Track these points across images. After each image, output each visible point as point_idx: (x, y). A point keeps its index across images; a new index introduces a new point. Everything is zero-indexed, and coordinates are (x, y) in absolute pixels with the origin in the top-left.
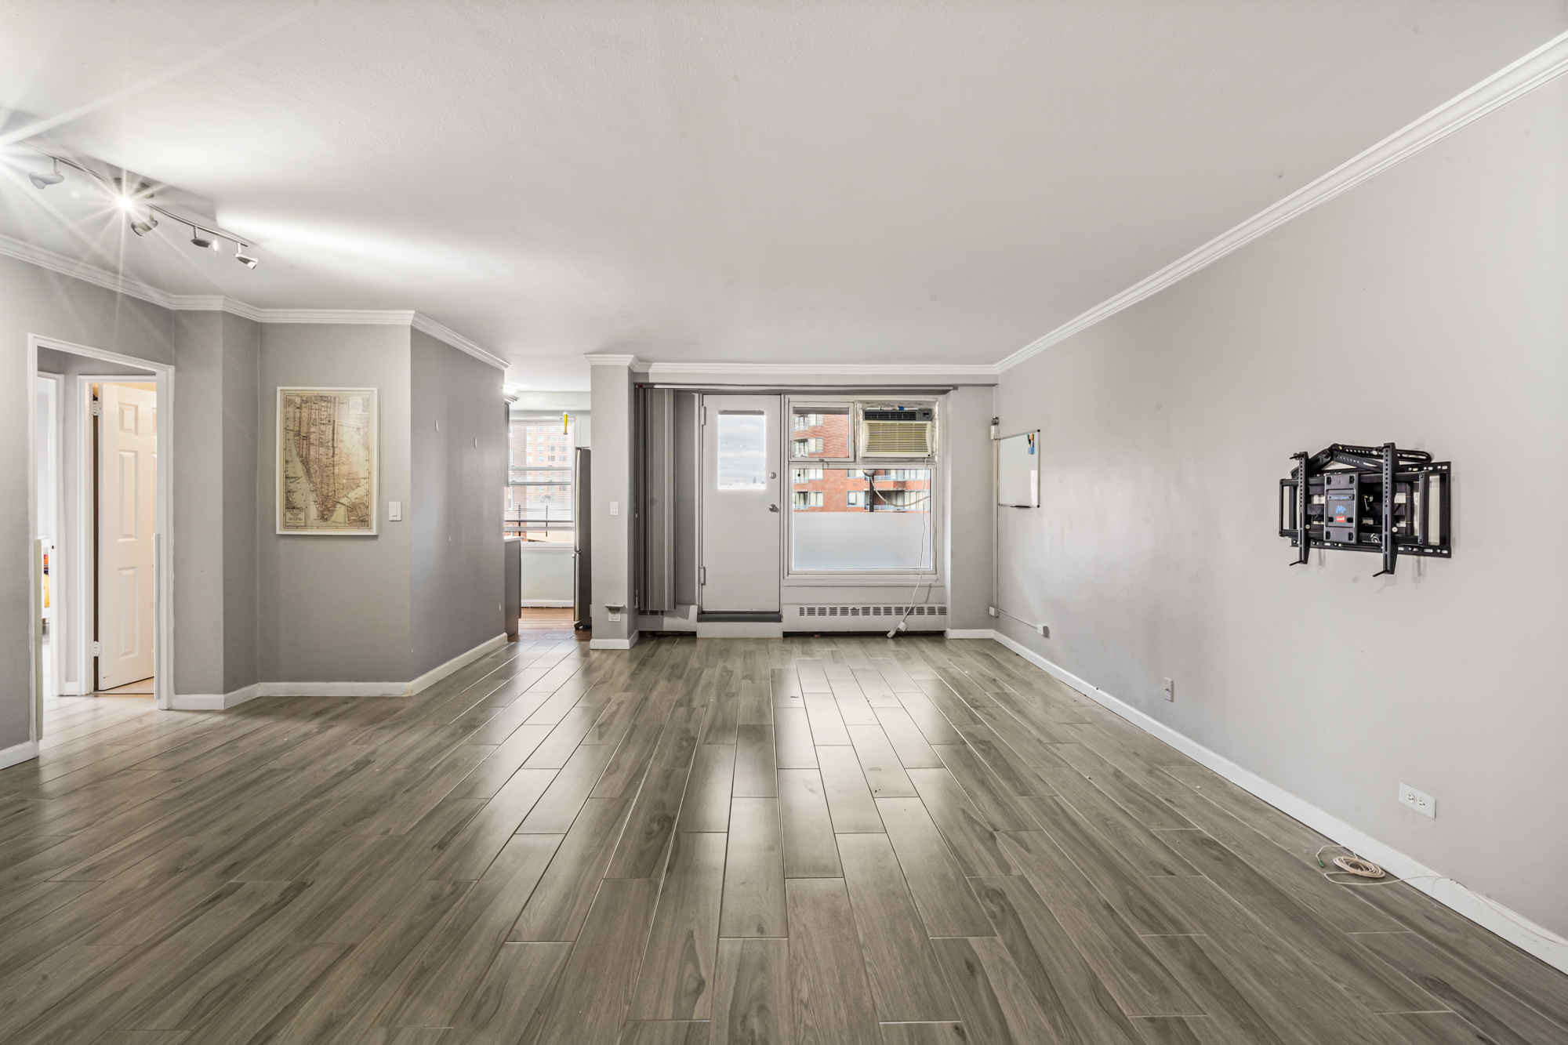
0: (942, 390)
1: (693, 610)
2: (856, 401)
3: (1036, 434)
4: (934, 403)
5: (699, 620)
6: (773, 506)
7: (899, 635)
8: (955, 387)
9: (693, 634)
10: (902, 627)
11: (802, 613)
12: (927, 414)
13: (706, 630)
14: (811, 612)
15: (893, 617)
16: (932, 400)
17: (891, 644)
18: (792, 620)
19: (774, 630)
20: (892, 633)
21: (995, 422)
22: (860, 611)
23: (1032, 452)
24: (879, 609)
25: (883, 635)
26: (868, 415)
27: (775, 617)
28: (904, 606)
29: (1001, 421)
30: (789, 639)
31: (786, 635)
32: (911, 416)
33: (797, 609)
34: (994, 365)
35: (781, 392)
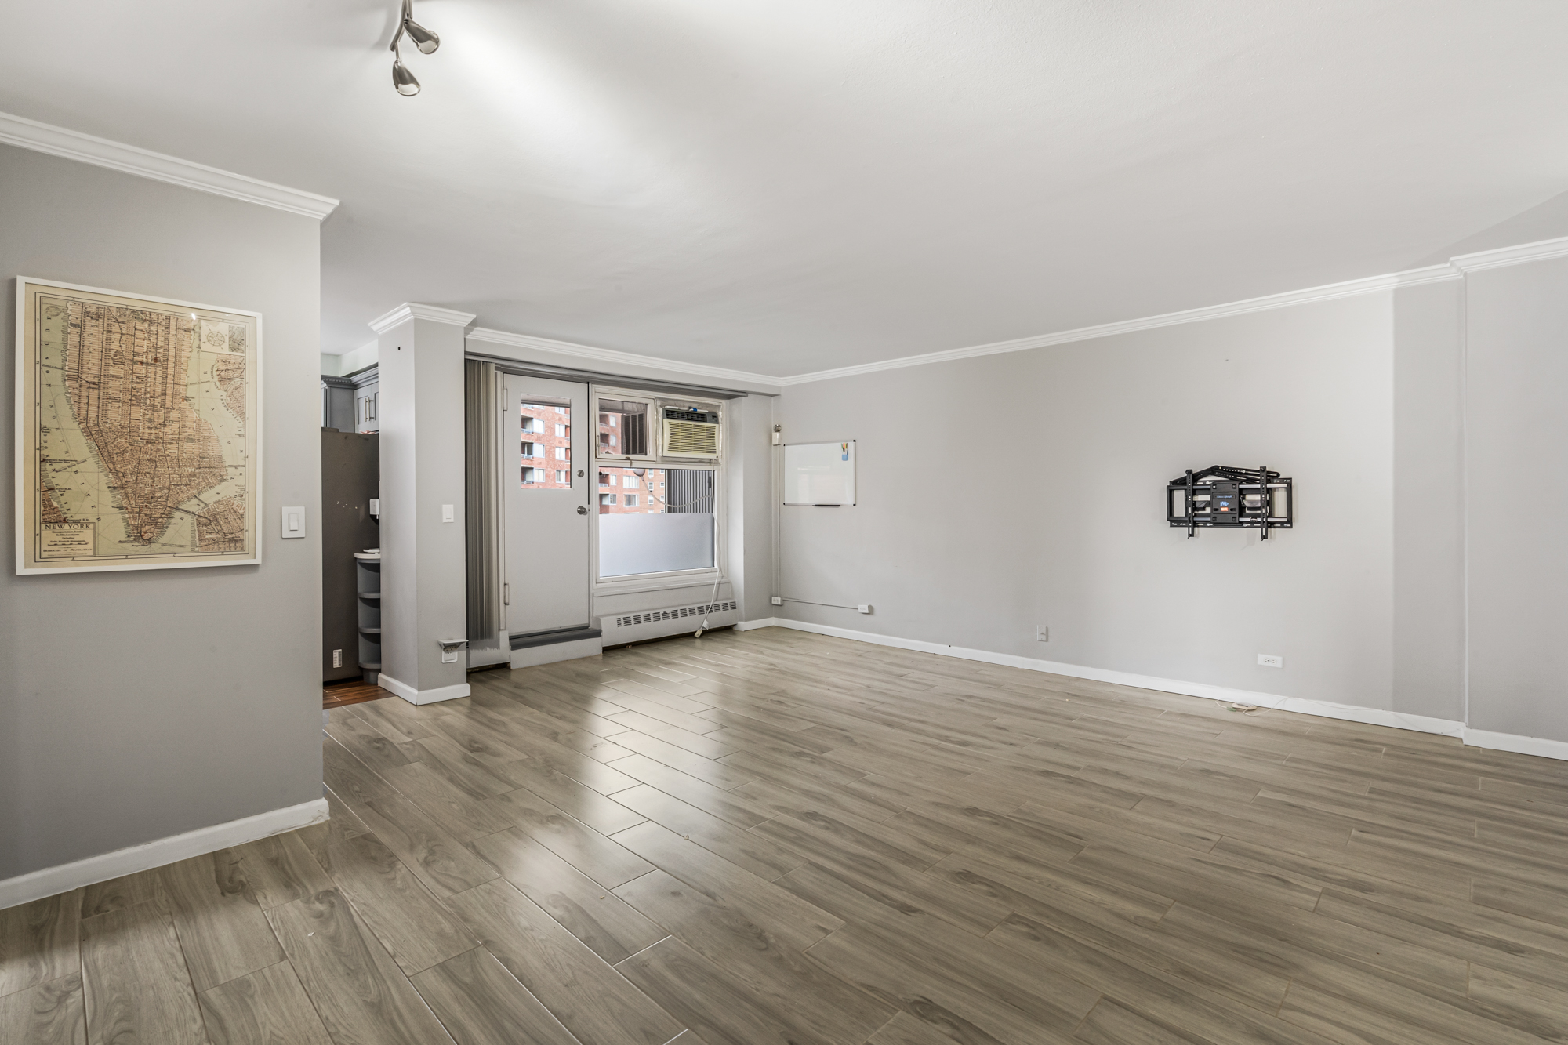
0: (730, 395)
1: (504, 639)
2: (656, 398)
3: (851, 445)
4: (719, 406)
5: (514, 647)
6: (581, 507)
7: (706, 633)
8: (745, 393)
9: (504, 667)
10: (706, 625)
11: (619, 624)
12: (715, 417)
13: (522, 659)
14: (627, 621)
15: (697, 616)
16: (717, 404)
17: (698, 643)
18: (613, 633)
19: (592, 646)
20: (698, 634)
21: (778, 429)
22: (670, 615)
23: (846, 458)
24: (685, 610)
25: (690, 635)
26: (670, 414)
27: (585, 632)
29: (783, 428)
30: (611, 654)
31: (606, 650)
32: (702, 417)
33: (614, 619)
34: (782, 378)
35: (586, 378)
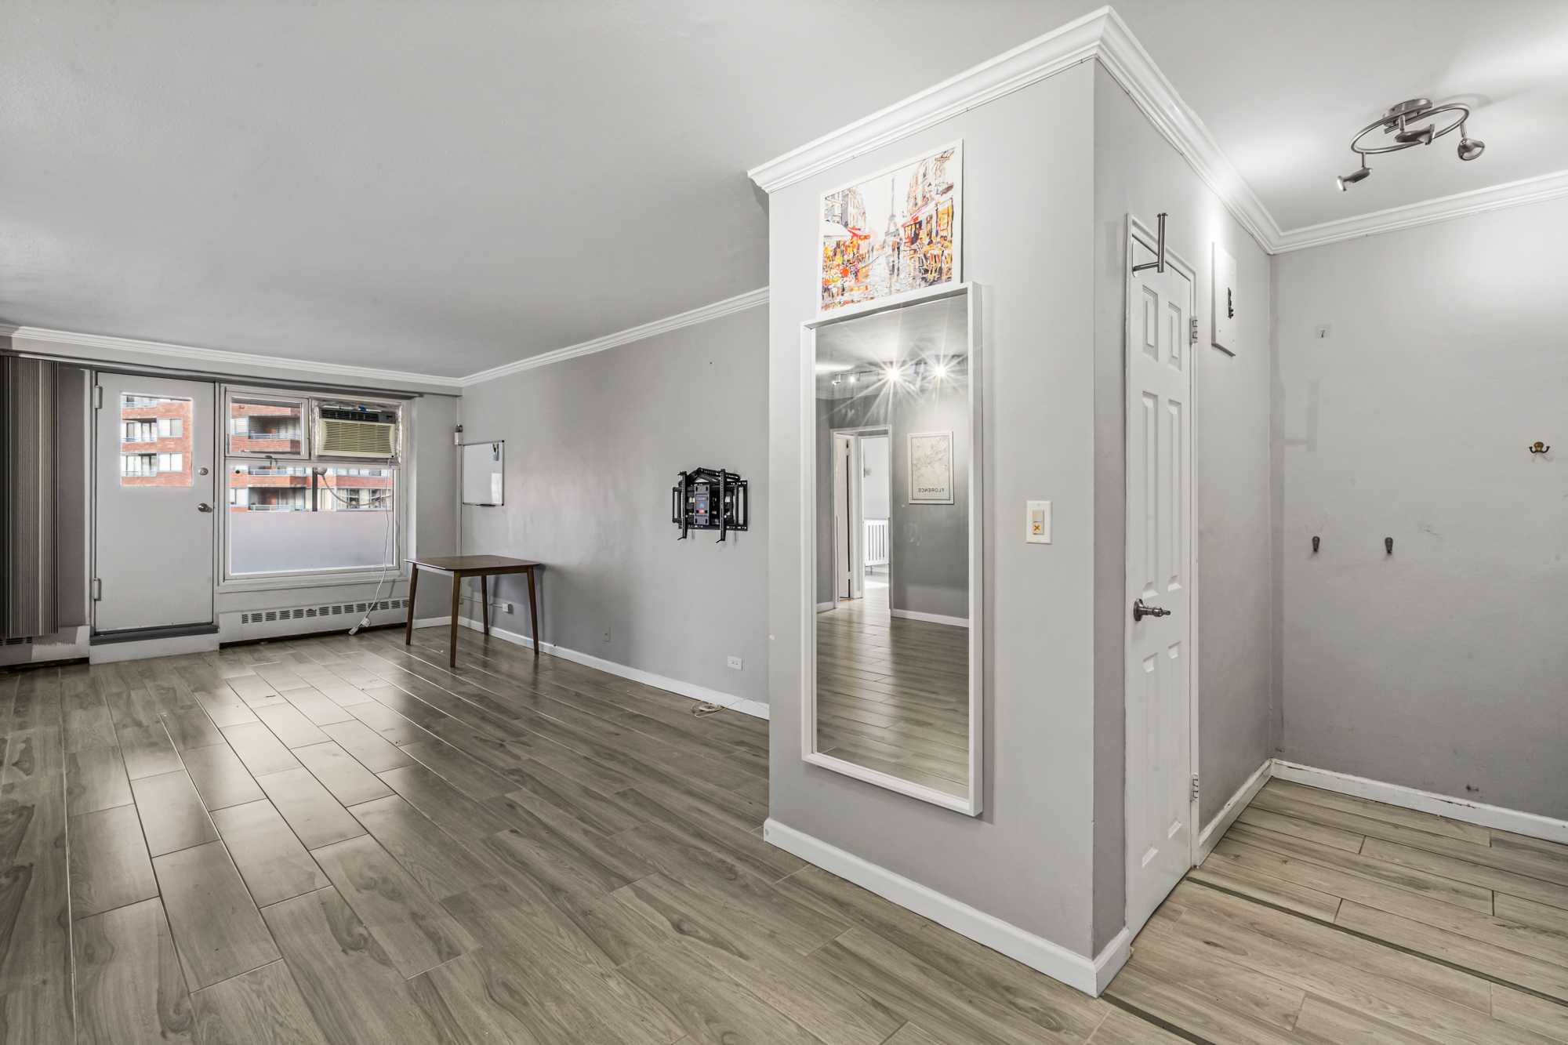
0: (407, 396)
1: (83, 633)
2: (311, 398)
3: (501, 444)
4: (397, 407)
5: (93, 643)
6: (204, 505)
7: (362, 631)
8: (421, 395)
9: (84, 661)
10: (365, 622)
11: (245, 619)
12: (391, 417)
13: (102, 654)
14: (257, 618)
15: (355, 614)
16: (396, 404)
17: (353, 640)
18: (231, 628)
19: (206, 643)
20: (354, 630)
21: (459, 430)
22: (318, 612)
23: (497, 459)
24: (340, 607)
25: (345, 633)
26: (325, 414)
27: (210, 628)
28: (367, 603)
29: (464, 429)
30: (229, 650)
31: (224, 646)
32: (374, 417)
33: (239, 617)
34: (459, 379)
35: (215, 380)
